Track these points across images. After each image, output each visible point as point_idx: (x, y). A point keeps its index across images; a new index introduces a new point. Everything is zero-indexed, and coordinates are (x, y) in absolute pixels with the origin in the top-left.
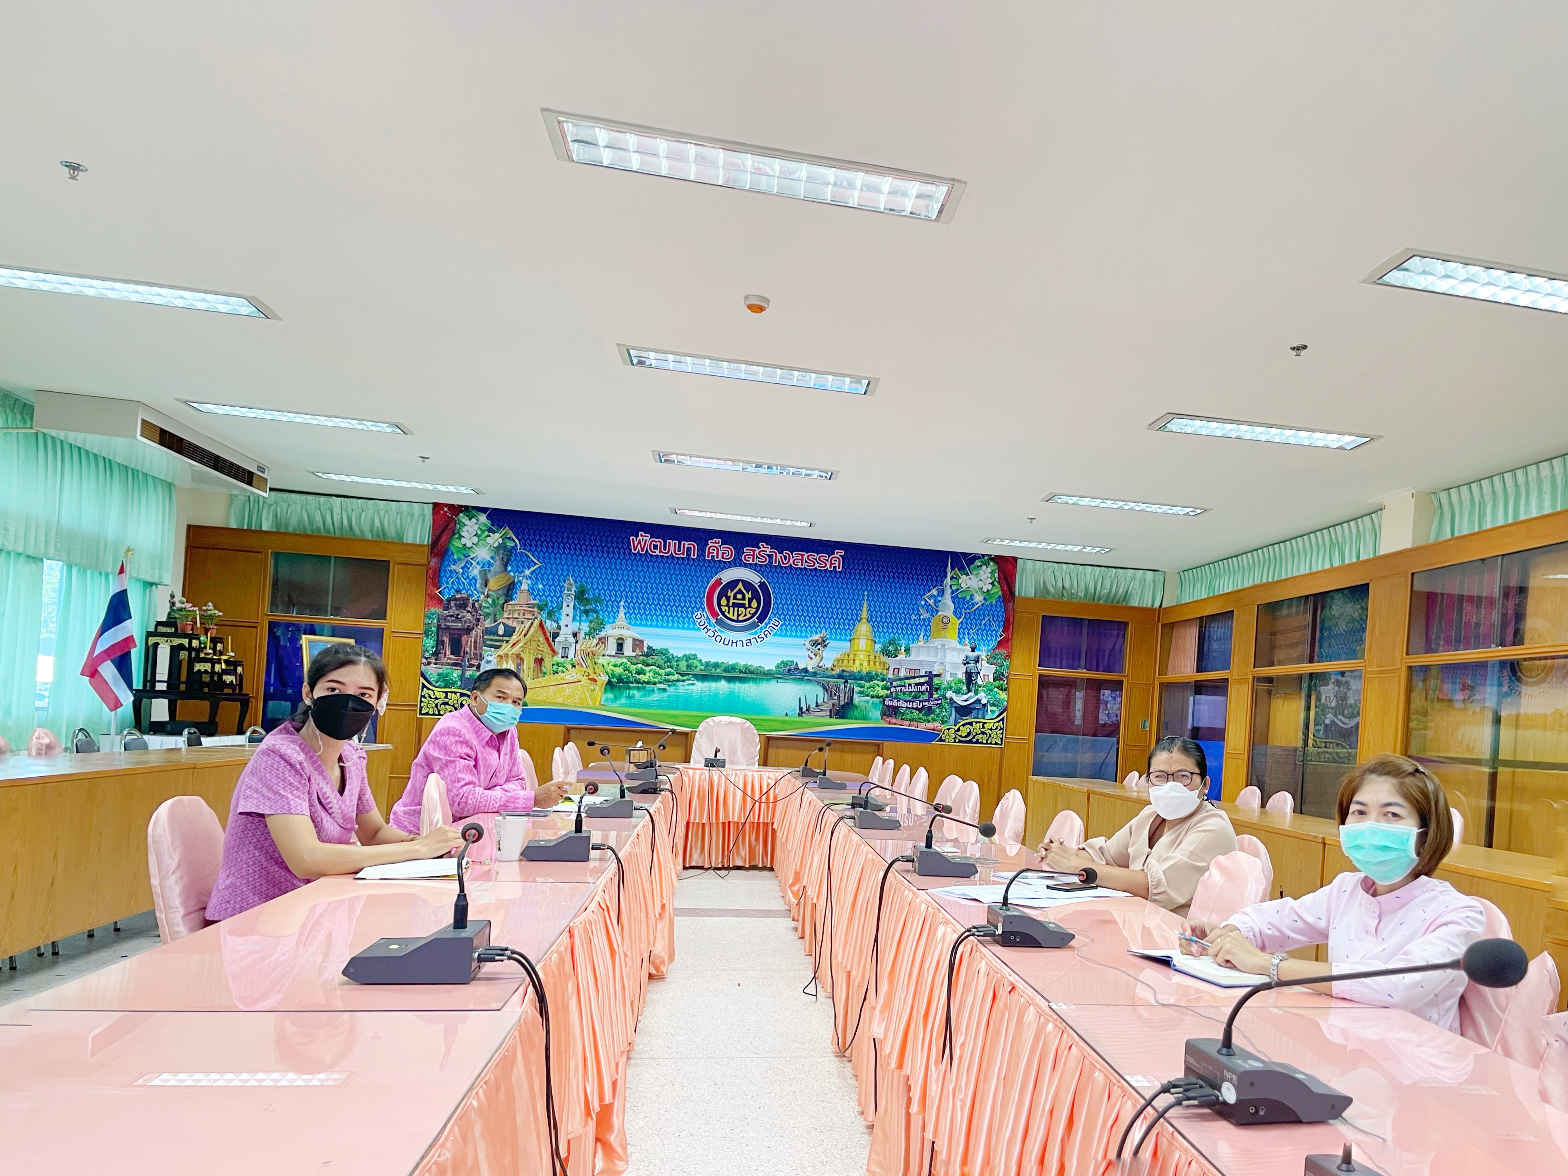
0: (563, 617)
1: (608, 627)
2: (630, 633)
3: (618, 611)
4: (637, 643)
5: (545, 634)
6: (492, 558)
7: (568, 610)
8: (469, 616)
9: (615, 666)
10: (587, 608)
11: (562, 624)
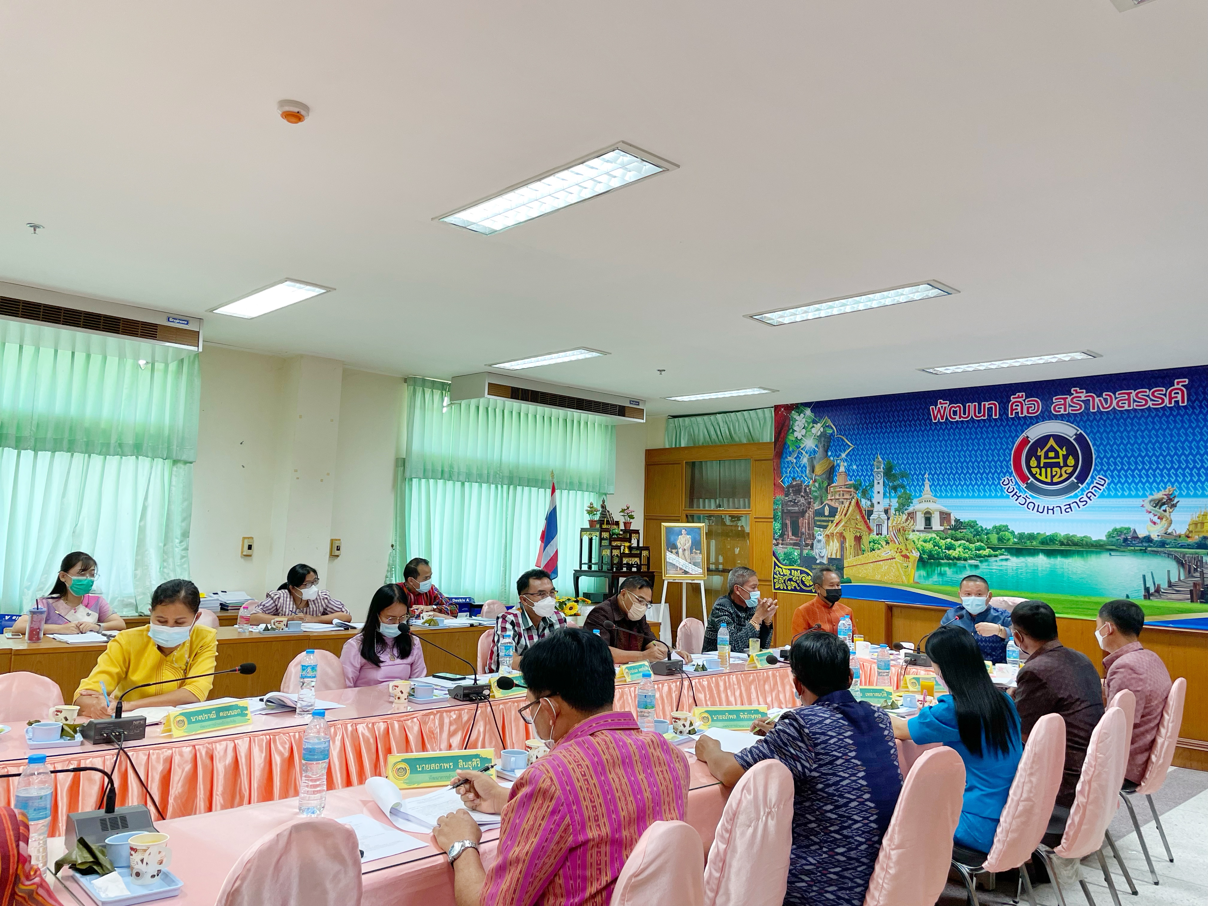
0: (875, 495)
1: (915, 501)
2: (936, 506)
3: (923, 484)
4: (945, 517)
5: (861, 511)
6: (816, 446)
7: (878, 487)
8: (802, 500)
9: (925, 541)
10: (895, 483)
11: (875, 501)
